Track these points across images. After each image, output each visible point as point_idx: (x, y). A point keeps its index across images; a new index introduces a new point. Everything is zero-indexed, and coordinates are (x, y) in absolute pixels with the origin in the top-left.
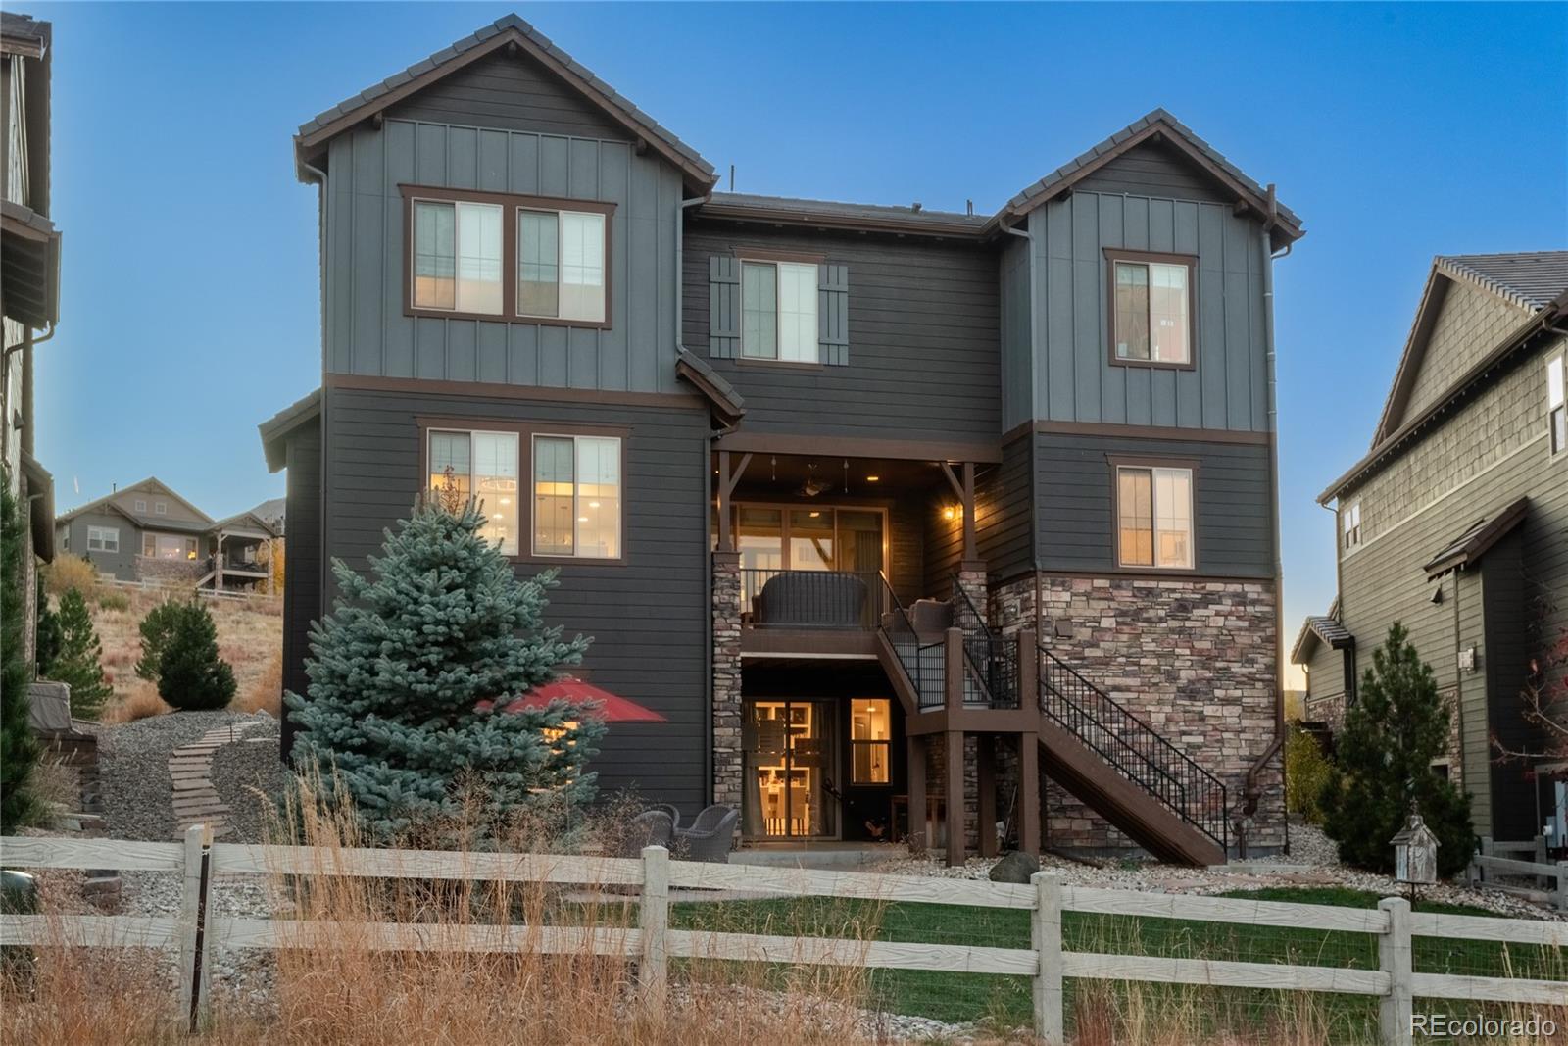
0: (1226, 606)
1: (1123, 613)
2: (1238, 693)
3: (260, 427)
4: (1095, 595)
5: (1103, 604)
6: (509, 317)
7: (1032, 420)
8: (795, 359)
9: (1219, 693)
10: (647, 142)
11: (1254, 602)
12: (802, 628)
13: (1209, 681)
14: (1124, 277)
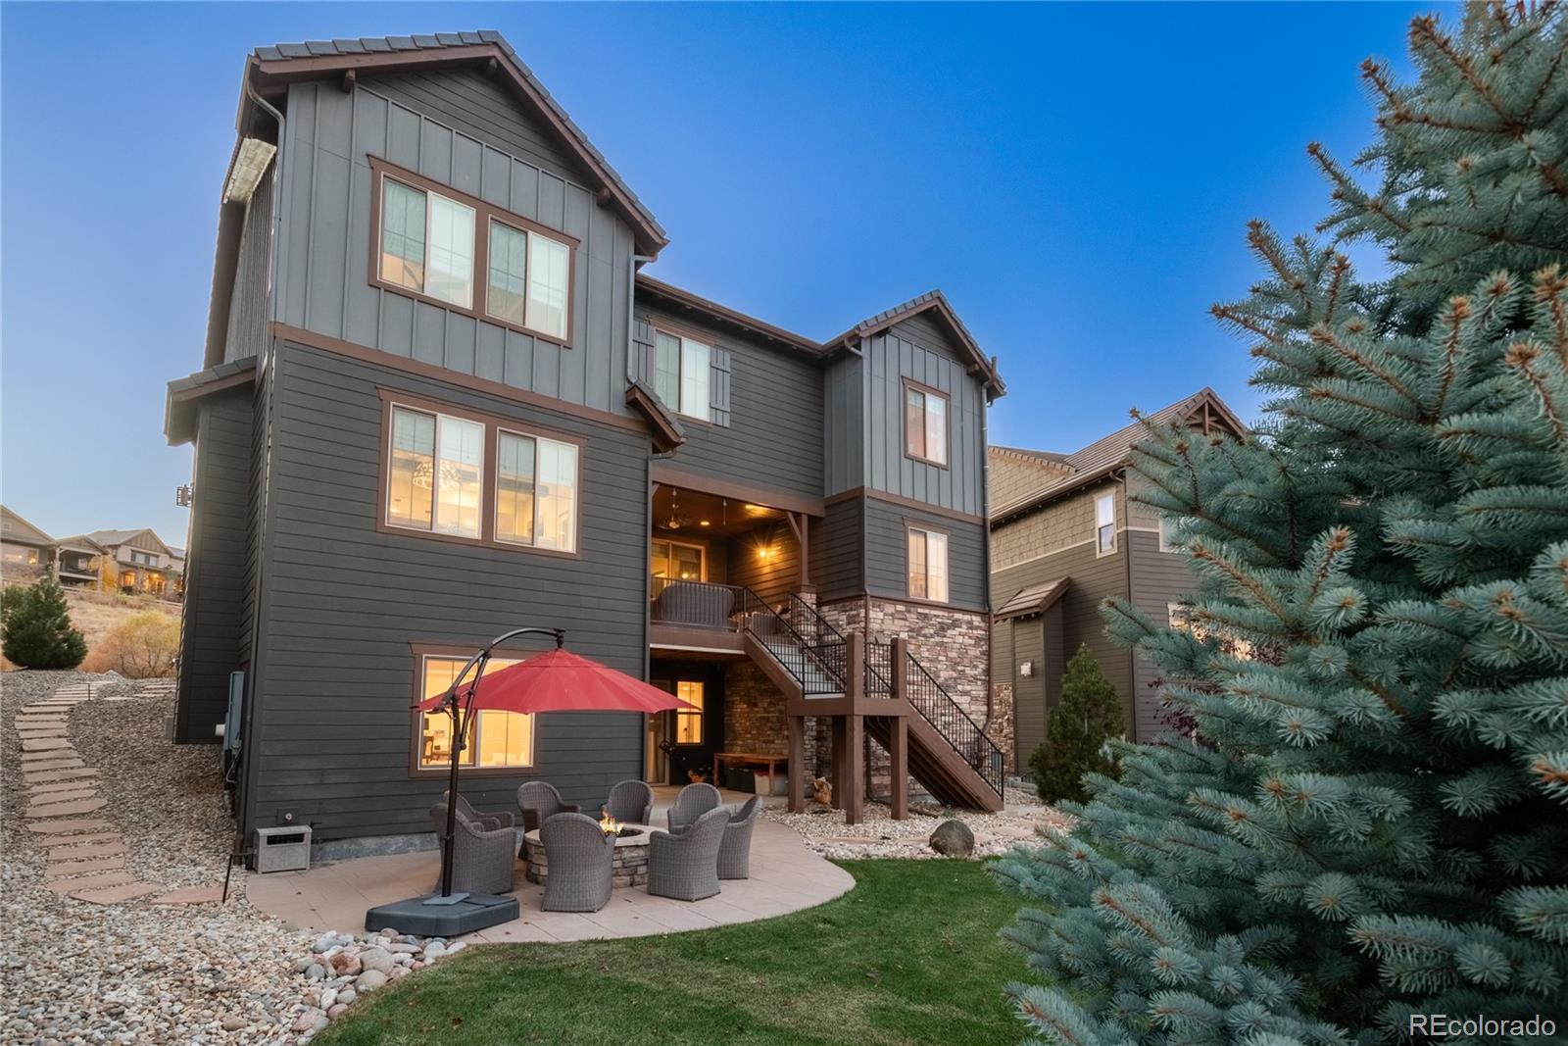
0: (964, 629)
1: (912, 630)
2: (968, 688)
3: (169, 384)
4: (897, 616)
5: (902, 623)
6: (477, 315)
7: (863, 487)
8: (692, 415)
9: (960, 687)
10: (611, 192)
11: (977, 628)
12: (694, 627)
13: (955, 679)
14: (913, 400)
